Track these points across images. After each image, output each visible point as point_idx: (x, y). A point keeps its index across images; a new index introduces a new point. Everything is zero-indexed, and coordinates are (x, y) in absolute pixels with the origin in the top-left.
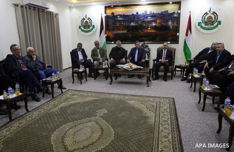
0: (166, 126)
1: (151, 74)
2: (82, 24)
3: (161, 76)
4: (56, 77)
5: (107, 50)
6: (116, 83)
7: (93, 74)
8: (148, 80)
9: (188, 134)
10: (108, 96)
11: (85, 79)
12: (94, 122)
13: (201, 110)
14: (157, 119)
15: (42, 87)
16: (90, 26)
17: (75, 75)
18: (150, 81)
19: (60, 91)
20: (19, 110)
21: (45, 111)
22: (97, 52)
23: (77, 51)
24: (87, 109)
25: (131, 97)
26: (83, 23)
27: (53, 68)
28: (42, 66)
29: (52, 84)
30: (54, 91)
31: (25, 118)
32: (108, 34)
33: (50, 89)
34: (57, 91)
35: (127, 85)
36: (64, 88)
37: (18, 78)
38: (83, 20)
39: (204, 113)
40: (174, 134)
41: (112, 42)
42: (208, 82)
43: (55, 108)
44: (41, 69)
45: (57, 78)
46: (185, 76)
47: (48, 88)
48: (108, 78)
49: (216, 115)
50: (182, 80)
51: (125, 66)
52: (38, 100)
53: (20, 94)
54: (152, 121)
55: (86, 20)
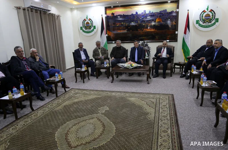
0: (166, 121)
1: (151, 72)
2: (83, 25)
3: (161, 74)
5: (108, 49)
6: (117, 81)
7: (95, 73)
8: (148, 77)
9: (186, 128)
10: (109, 94)
11: (88, 78)
12: (96, 119)
13: (199, 105)
14: (157, 115)
15: (46, 87)
16: (90, 26)
17: (78, 74)
18: (150, 78)
19: (63, 90)
20: (24, 110)
21: (49, 109)
22: (99, 52)
23: (80, 51)
24: (89, 106)
25: (132, 95)
26: (84, 24)
27: (57, 69)
28: (46, 66)
29: (56, 83)
30: (58, 90)
31: (30, 117)
32: (109, 34)
33: (54, 88)
34: (60, 90)
35: (128, 83)
36: (67, 87)
37: (23, 79)
38: (84, 21)
39: (202, 108)
40: (173, 129)
41: (113, 42)
42: (205, 78)
43: (59, 107)
44: (45, 70)
45: (60, 78)
46: (183, 73)
47: (52, 88)
48: (110, 76)
49: (213, 110)
50: (181, 77)
51: (126, 65)
52: (42, 99)
53: (25, 94)
54: (151, 117)
55: (87, 21)
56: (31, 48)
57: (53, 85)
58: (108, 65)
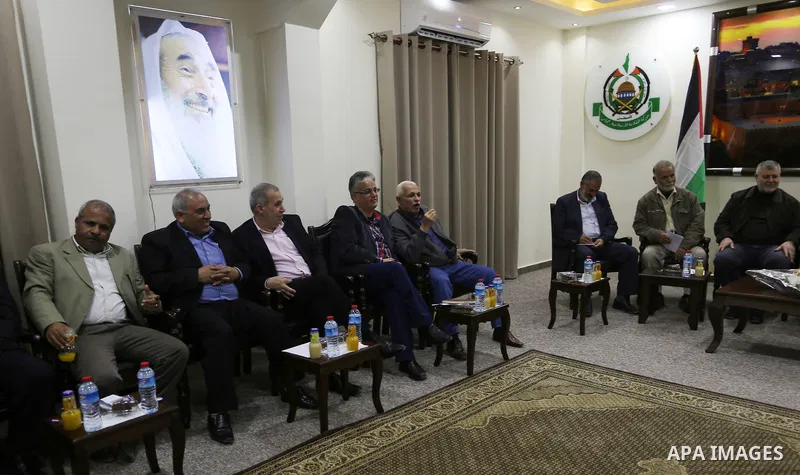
2: (607, 93)
4: (488, 299)
5: (704, 201)
6: (736, 347)
7: (633, 298)
10: (694, 402)
11: (599, 316)
15: (436, 331)
16: (638, 101)
17: (562, 296)
19: (496, 351)
20: (353, 402)
21: (436, 420)
22: (662, 208)
23: (579, 203)
26: (611, 90)
27: (483, 264)
28: (444, 250)
29: (472, 321)
30: (477, 349)
31: (368, 434)
32: (719, 132)
34: (487, 349)
36: (513, 340)
37: (362, 290)
38: (613, 79)
41: (735, 169)
43: (473, 417)
44: (442, 265)
45: (492, 304)
47: (456, 336)
48: (702, 320)
51: (793, 279)
52: (417, 375)
53: (361, 346)
55: (627, 77)
56: (402, 178)
57: (463, 327)
58: (700, 270)
